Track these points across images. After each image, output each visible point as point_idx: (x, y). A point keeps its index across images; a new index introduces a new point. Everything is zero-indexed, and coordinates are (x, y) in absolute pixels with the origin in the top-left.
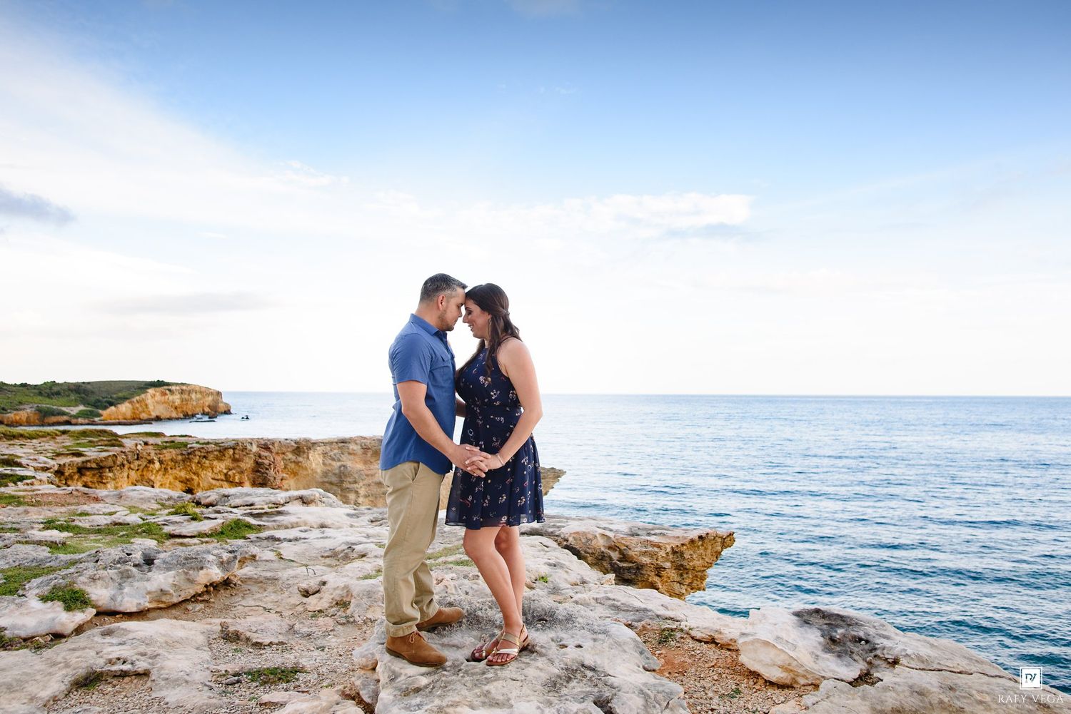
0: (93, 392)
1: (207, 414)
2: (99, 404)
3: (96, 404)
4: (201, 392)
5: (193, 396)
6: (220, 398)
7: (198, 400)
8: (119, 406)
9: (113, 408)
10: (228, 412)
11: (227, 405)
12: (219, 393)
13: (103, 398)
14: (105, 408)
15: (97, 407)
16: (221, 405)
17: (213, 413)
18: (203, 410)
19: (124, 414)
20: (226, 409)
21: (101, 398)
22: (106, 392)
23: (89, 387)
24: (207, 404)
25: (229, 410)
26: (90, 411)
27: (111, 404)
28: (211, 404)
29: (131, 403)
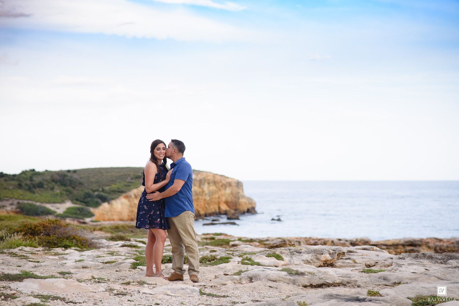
0: (81, 184)
1: (226, 213)
2: (89, 199)
3: (86, 200)
4: (215, 183)
5: (206, 188)
6: (240, 191)
7: (211, 193)
8: (114, 202)
9: (105, 205)
10: (251, 211)
11: (250, 201)
12: (239, 184)
13: (94, 191)
14: (97, 205)
15: (87, 204)
16: (242, 200)
17: (232, 211)
18: (219, 208)
19: (120, 213)
20: (250, 206)
21: (91, 192)
22: (96, 182)
23: (75, 176)
24: (224, 199)
25: (253, 208)
26: (79, 209)
27: (104, 199)
28: (229, 200)
29: (127, 197)
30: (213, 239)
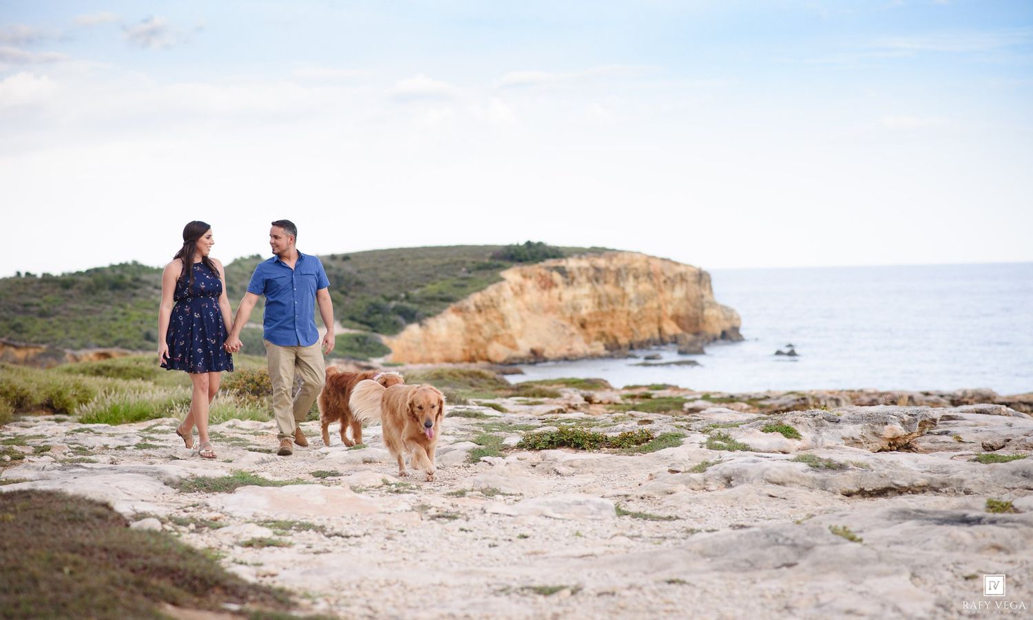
0: (359, 284)
1: (675, 341)
2: (379, 317)
3: (371, 319)
4: (650, 275)
5: (630, 286)
6: (706, 293)
7: (642, 299)
8: (431, 322)
9: (414, 329)
10: (730, 335)
11: (728, 312)
12: (702, 278)
13: (389, 299)
14: (395, 329)
15: (374, 327)
16: (709, 313)
17: (690, 337)
18: (660, 330)
19: (446, 346)
20: (727, 326)
21: (382, 301)
22: (393, 281)
23: (348, 268)
24: (670, 310)
25: (736, 329)
26: (357, 339)
27: (411, 317)
28: (682, 311)
29: (459, 311)
30: (648, 396)
